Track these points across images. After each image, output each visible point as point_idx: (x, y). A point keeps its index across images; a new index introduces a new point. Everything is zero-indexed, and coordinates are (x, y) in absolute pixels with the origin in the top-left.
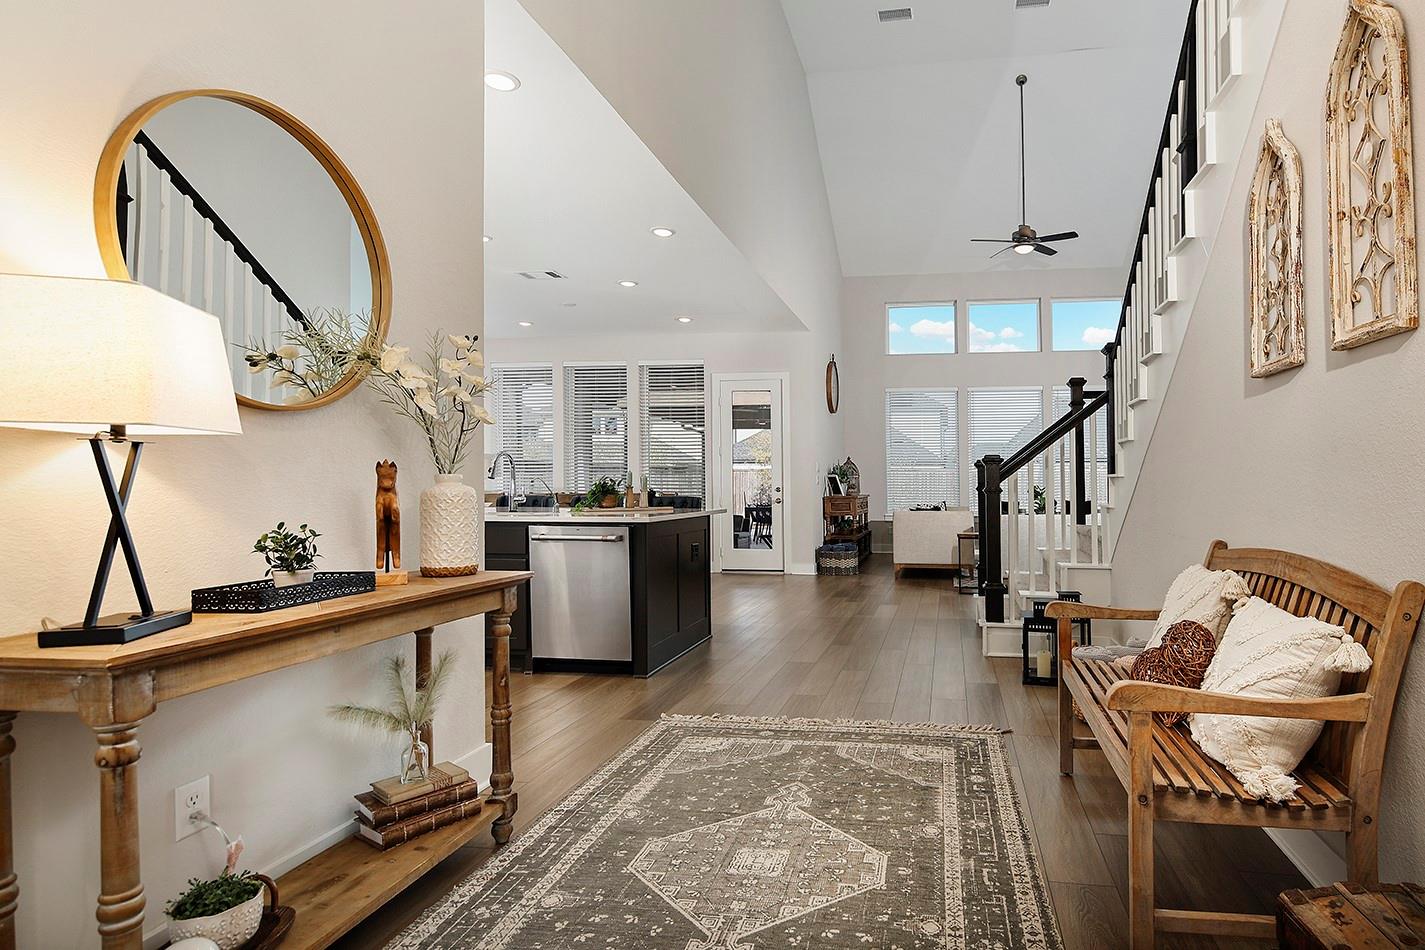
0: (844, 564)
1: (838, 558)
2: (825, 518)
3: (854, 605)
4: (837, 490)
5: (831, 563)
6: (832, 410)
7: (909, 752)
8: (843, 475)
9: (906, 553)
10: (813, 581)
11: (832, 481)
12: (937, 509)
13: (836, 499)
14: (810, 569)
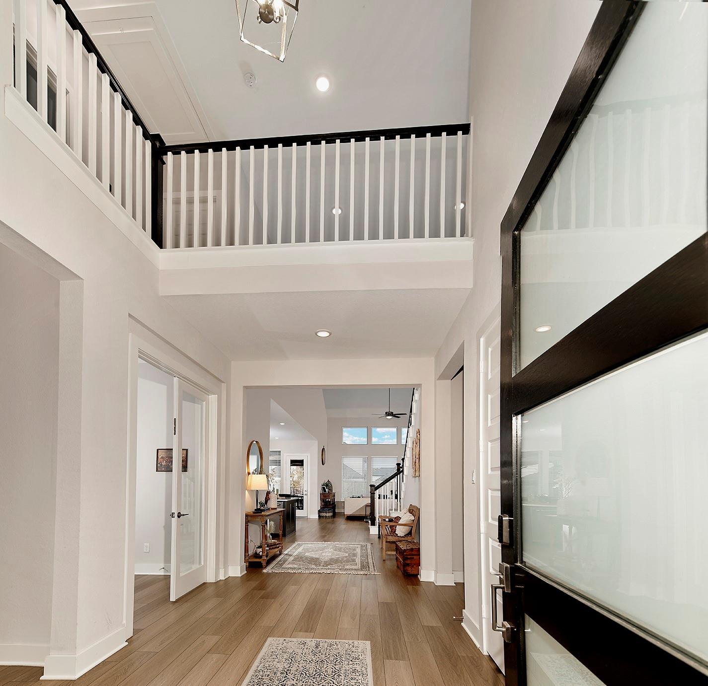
0: (328, 515)
1: (326, 513)
2: (321, 500)
3: (333, 525)
4: (325, 491)
5: (324, 514)
6: (323, 465)
7: (351, 546)
8: (327, 485)
9: (349, 511)
10: (317, 520)
11: (324, 488)
12: (359, 497)
13: (325, 494)
14: (317, 517)
